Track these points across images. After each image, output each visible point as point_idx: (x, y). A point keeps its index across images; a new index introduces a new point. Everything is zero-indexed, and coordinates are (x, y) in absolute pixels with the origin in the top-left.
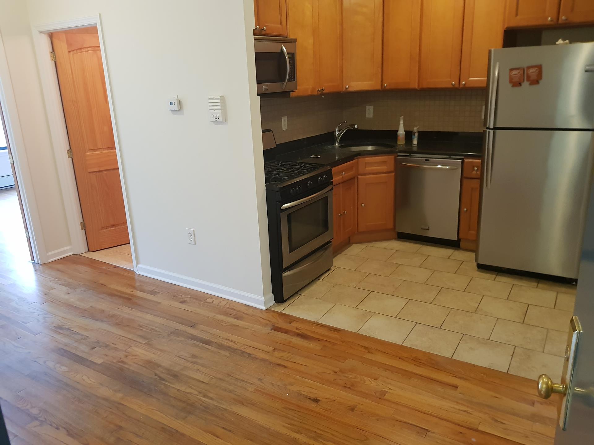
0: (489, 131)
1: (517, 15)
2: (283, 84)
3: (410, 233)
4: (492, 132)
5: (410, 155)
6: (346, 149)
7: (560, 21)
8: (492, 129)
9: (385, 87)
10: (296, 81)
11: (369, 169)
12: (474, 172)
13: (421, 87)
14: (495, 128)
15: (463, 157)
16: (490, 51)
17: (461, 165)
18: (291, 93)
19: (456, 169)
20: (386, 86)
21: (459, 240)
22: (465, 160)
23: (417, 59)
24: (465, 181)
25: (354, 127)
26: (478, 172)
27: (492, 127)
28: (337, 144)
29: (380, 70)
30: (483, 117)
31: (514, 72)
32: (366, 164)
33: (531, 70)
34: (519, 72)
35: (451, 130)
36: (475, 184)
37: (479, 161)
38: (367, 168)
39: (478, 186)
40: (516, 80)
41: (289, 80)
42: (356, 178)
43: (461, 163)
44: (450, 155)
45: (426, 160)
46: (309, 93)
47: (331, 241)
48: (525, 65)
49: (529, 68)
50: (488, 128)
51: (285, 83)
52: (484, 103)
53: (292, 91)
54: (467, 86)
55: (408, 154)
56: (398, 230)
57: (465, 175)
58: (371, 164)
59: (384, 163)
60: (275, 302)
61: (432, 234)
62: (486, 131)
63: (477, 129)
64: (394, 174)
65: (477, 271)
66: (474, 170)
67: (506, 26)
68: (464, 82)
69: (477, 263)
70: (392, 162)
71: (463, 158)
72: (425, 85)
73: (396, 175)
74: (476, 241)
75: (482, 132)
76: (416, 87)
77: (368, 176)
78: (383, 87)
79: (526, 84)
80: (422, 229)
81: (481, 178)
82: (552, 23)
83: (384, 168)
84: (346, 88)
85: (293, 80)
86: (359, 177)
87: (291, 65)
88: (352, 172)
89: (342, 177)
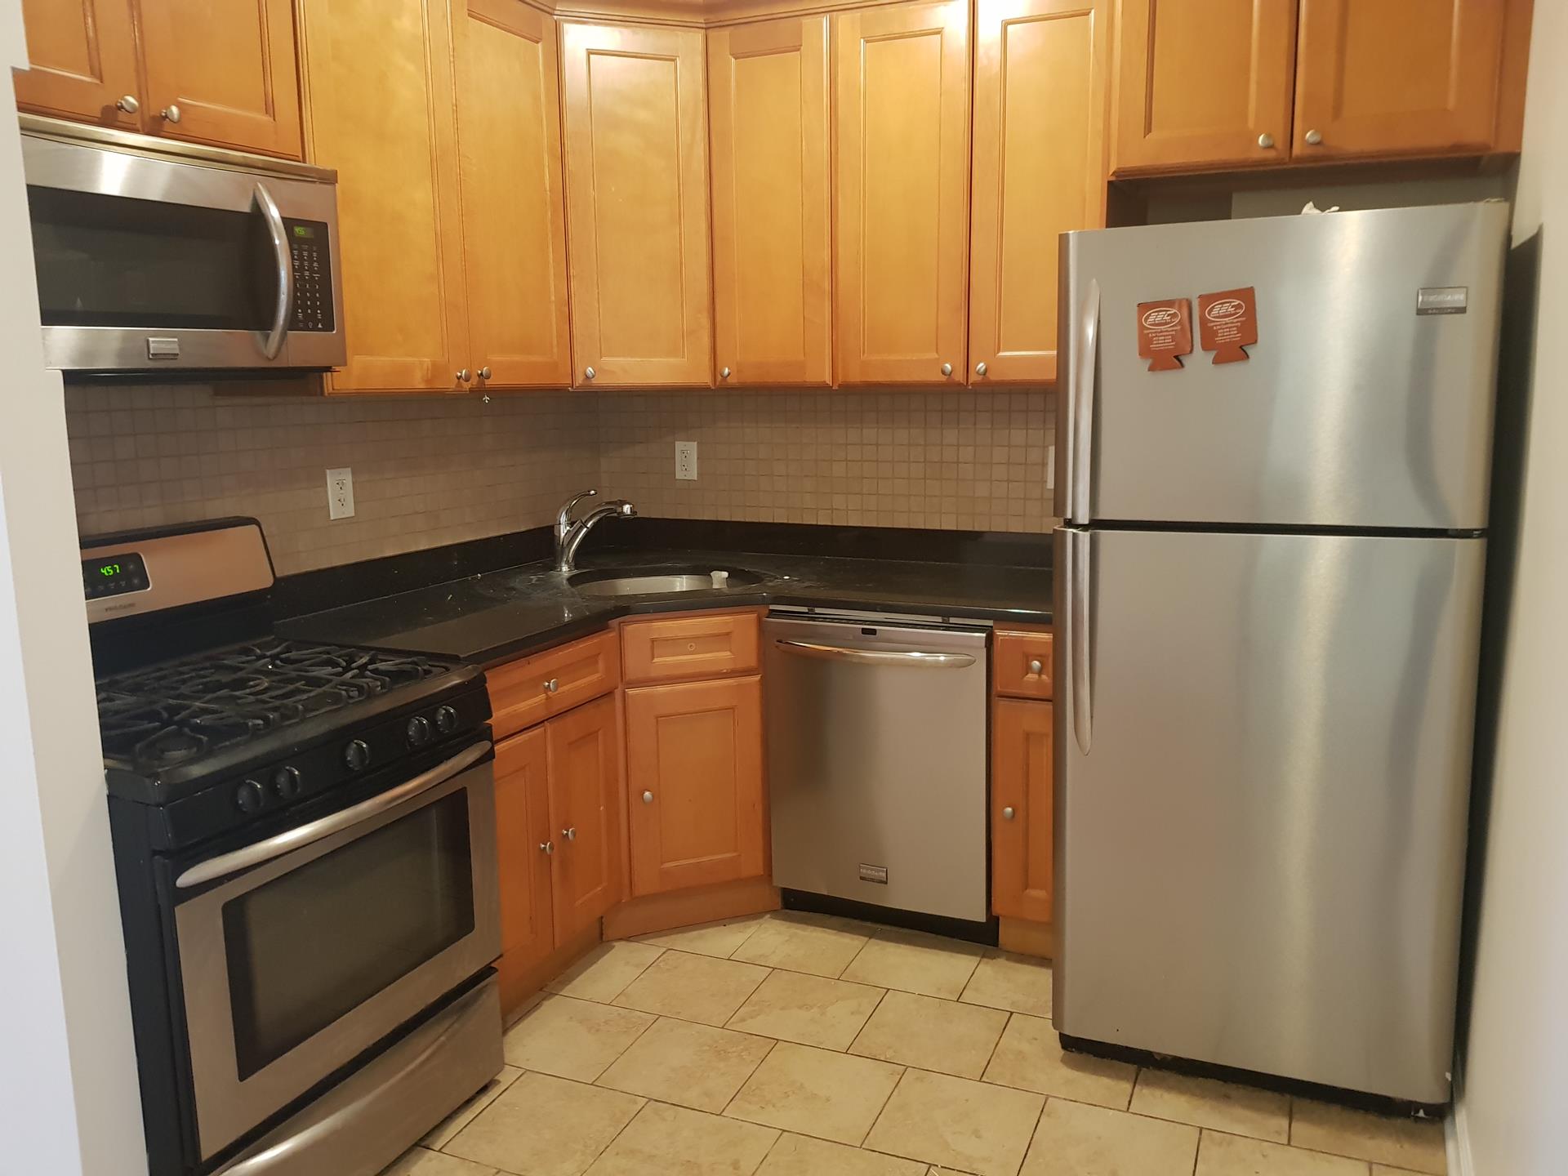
0: (1074, 535)
1: (1148, 129)
2: (267, 337)
3: (826, 893)
4: (1085, 537)
5: (811, 611)
6: (595, 588)
7: (1297, 150)
8: (1084, 528)
9: (725, 378)
10: (342, 331)
11: (666, 661)
12: (1032, 677)
13: (840, 379)
14: (1096, 524)
15: (990, 623)
16: (1063, 240)
17: (985, 650)
18: (327, 376)
19: (971, 663)
20: (729, 374)
21: (993, 921)
22: (998, 633)
23: (827, 285)
24: (1001, 706)
25: (619, 510)
26: (1044, 677)
27: (1083, 518)
28: (565, 568)
29: (705, 322)
30: (1051, 485)
31: (1155, 317)
32: (655, 646)
33: (1218, 309)
34: (1174, 316)
35: (949, 524)
36: (1036, 718)
37: (1046, 637)
38: (656, 660)
39: (1047, 728)
40: (1162, 343)
41: (293, 324)
42: (618, 694)
43: (984, 644)
44: (946, 614)
45: (864, 631)
46: (418, 383)
47: (493, 965)
48: (1194, 291)
49: (1207, 300)
50: (1070, 523)
51: (275, 335)
52: (1051, 435)
53: (328, 369)
54: (993, 377)
55: (805, 609)
56: (782, 880)
57: (998, 687)
58: (674, 643)
59: (724, 638)
61: (900, 899)
62: (1065, 532)
63: (1037, 522)
64: (758, 678)
65: (1064, 1061)
66: (1028, 669)
67: (1113, 169)
68: (981, 365)
69: (1060, 1034)
70: (752, 633)
71: (991, 627)
72: (855, 376)
73: (763, 683)
74: (1054, 924)
75: (1051, 532)
76: (828, 380)
77: (661, 689)
78: (719, 378)
79: (1199, 360)
80: (862, 878)
81: (1055, 699)
82: (1271, 154)
83: (721, 657)
84: (587, 377)
85: (320, 326)
86: (630, 692)
87: (311, 269)
88: (595, 677)
89: (548, 698)
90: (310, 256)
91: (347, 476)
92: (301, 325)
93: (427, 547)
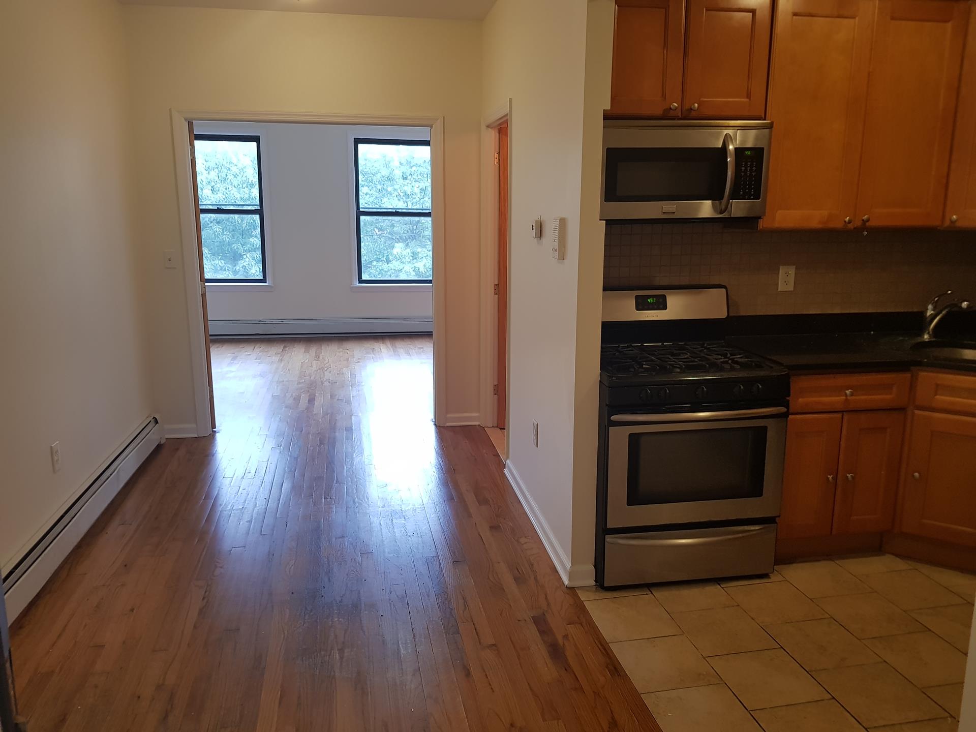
2: (721, 203)
10: (764, 201)
11: (943, 399)
18: (759, 221)
25: (960, 305)
28: (927, 337)
32: (938, 388)
38: (937, 397)
41: (734, 196)
42: (908, 411)
51: (724, 201)
53: (760, 218)
58: (952, 390)
60: (594, 583)
84: (953, 222)
85: (752, 197)
86: (917, 412)
87: (751, 170)
88: (888, 397)
89: (846, 400)
90: (752, 166)
91: (792, 271)
92: (741, 197)
93: (839, 312)
